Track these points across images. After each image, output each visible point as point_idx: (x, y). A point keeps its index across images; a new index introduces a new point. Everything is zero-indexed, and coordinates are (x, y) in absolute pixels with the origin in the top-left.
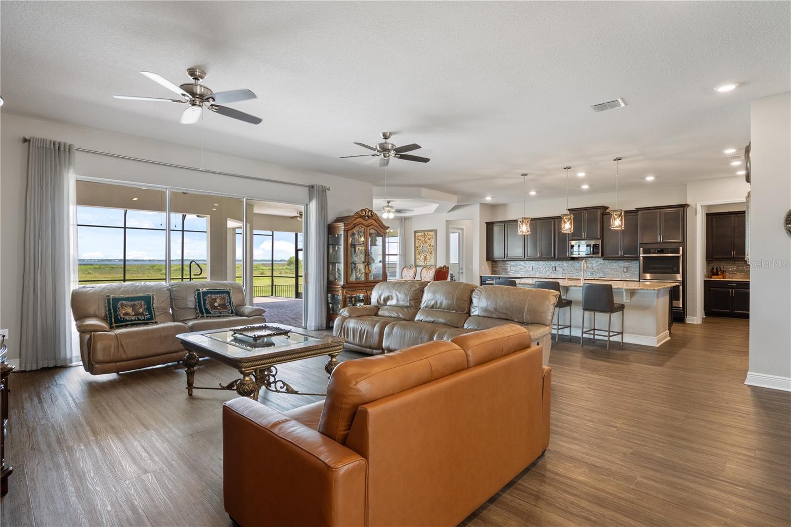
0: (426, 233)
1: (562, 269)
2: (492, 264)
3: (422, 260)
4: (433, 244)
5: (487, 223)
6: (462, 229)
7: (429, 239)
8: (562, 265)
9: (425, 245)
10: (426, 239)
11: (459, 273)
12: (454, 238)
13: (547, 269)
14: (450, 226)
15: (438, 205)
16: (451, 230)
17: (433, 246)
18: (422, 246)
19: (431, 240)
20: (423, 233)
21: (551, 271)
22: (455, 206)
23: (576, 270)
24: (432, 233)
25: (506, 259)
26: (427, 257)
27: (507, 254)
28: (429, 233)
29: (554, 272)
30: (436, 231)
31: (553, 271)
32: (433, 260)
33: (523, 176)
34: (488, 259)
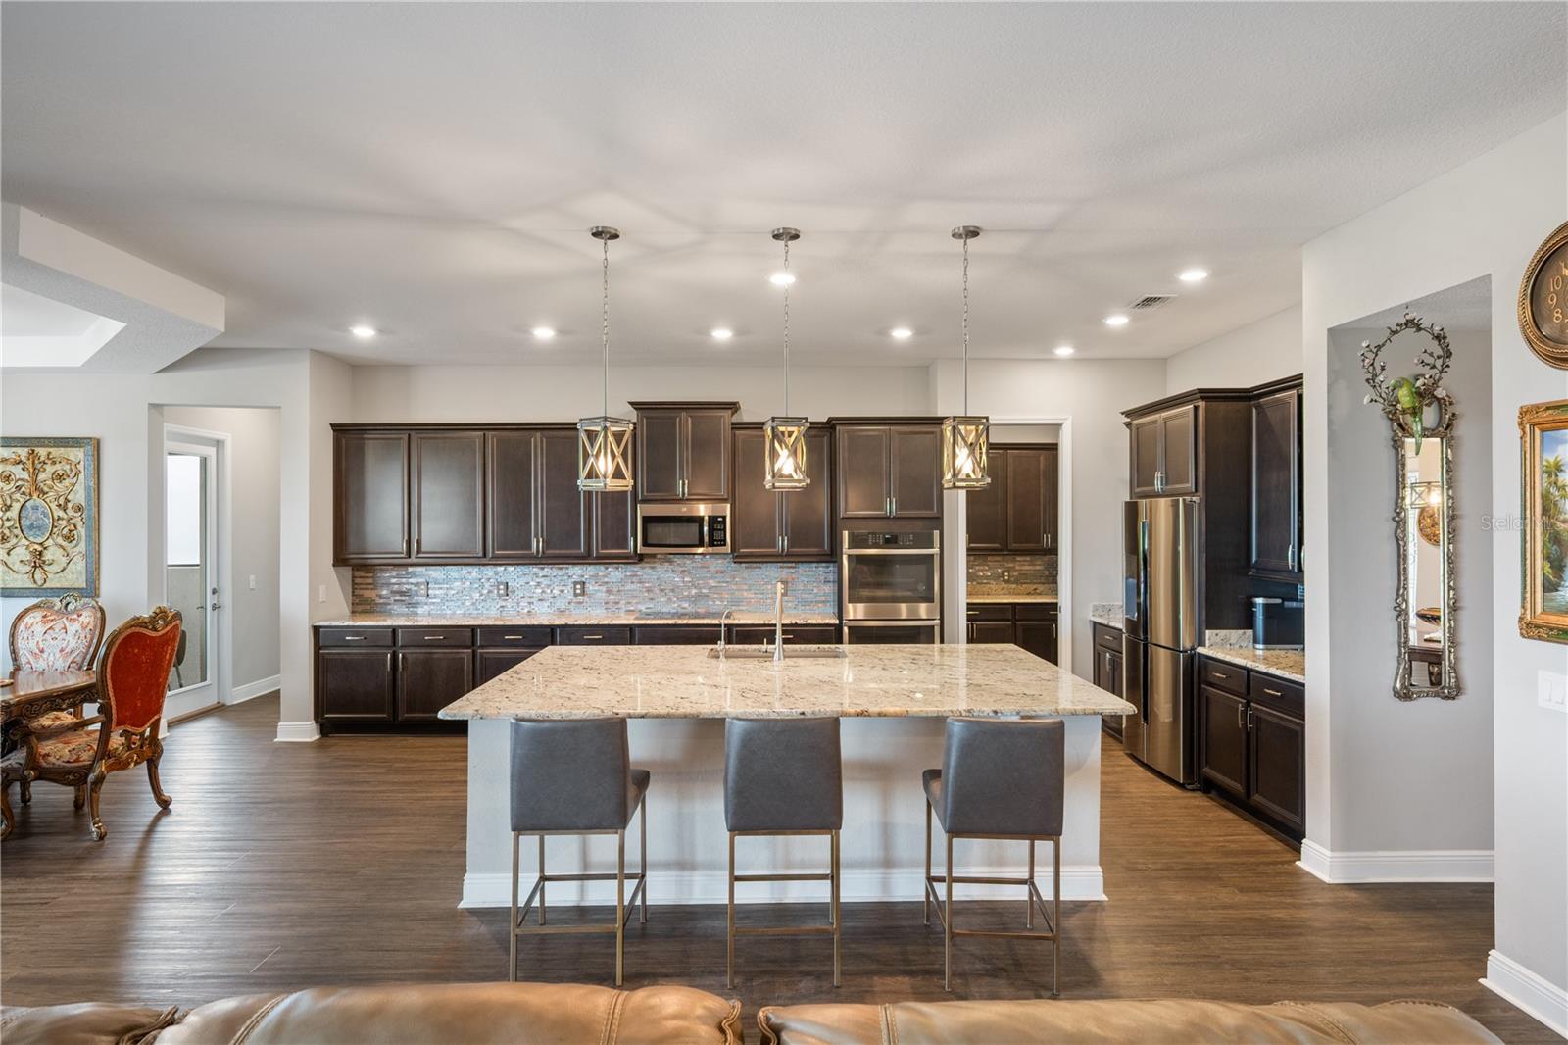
0: (42, 452)
1: (604, 589)
2: (353, 577)
3: (17, 566)
4: (79, 496)
5: (340, 430)
6: (219, 444)
7: (59, 478)
8: (605, 576)
9: (36, 500)
10: (42, 476)
11: (203, 607)
12: (182, 474)
13: (556, 592)
14: (167, 427)
15: (123, 325)
16: (168, 445)
17: (79, 508)
18: (16, 506)
19: (67, 482)
20: (23, 453)
21: (571, 597)
22: (199, 349)
23: (649, 591)
24: (77, 454)
25: (413, 559)
26: (48, 556)
27: (419, 542)
28: (56, 452)
29: (580, 598)
30: (96, 445)
31: (576, 595)
32: (79, 565)
33: (600, 242)
34: (340, 560)
